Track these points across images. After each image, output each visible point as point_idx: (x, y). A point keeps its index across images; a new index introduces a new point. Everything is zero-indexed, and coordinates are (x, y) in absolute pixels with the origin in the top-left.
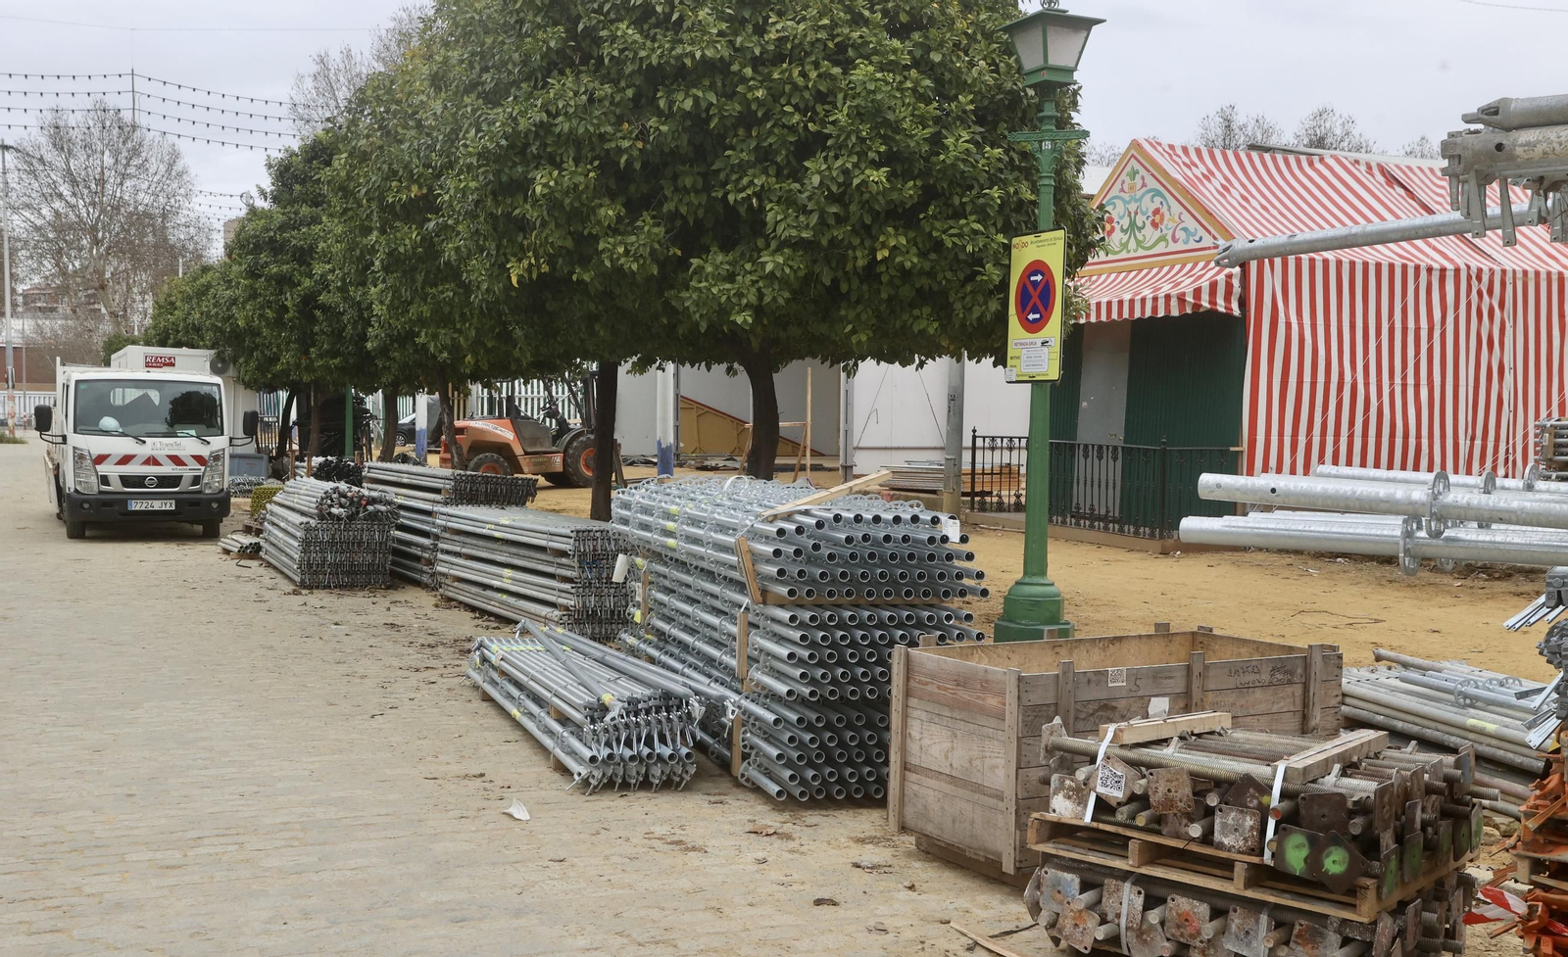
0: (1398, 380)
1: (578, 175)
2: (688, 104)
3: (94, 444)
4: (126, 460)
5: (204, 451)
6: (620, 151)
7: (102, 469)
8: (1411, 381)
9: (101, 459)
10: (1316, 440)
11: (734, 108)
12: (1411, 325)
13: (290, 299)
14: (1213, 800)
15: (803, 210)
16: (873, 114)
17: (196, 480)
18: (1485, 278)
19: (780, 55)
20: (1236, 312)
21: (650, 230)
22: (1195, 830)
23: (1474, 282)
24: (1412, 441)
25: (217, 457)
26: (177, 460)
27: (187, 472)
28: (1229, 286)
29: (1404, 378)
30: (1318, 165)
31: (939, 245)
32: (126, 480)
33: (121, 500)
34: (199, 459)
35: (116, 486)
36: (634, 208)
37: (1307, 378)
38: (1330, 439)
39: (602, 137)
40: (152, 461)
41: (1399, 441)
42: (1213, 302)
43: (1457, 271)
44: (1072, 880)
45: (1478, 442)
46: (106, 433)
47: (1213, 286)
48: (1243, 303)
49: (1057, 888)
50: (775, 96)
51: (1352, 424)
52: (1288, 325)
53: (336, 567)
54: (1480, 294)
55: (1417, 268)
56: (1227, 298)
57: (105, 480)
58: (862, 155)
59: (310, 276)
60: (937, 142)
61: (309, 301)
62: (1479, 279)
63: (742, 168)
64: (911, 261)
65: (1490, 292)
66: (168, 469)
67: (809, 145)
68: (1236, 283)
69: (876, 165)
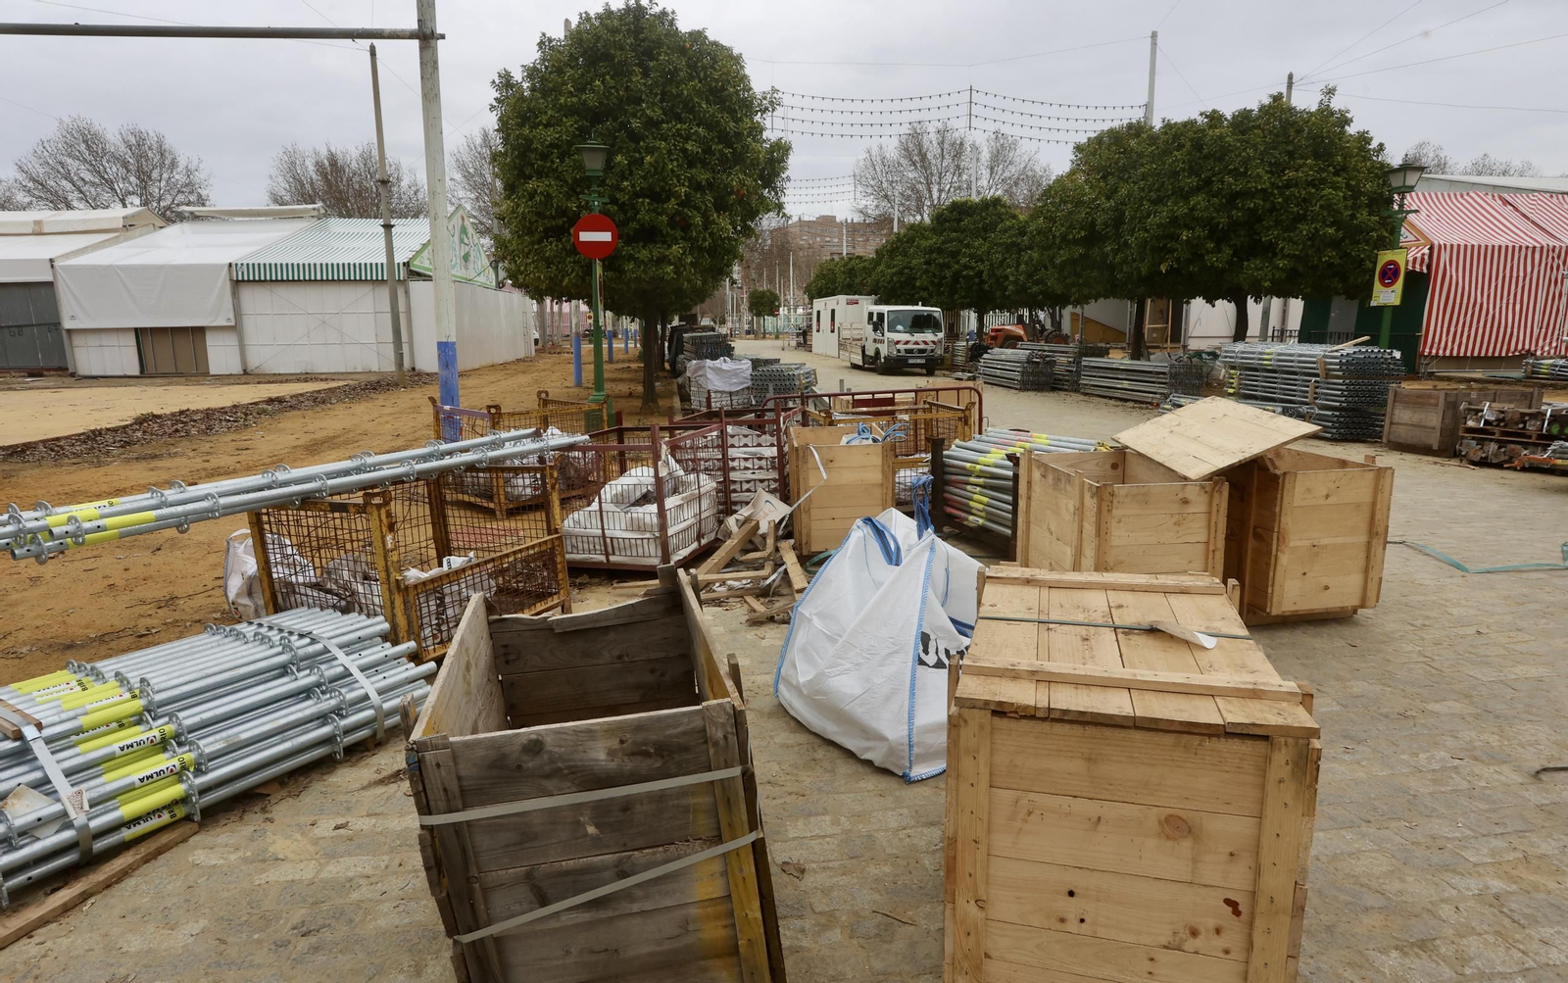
0: (1505, 301)
1: (1200, 232)
2: (1252, 205)
3: (896, 336)
4: (907, 343)
5: (935, 339)
6: (1219, 223)
7: (898, 346)
8: (1511, 301)
9: (898, 342)
10: (1459, 329)
11: (1268, 206)
12: (1515, 274)
13: (948, 273)
14: (1527, 418)
15: (1295, 243)
16: (1329, 207)
17: (932, 351)
18: (1557, 251)
19: (1288, 185)
20: (1425, 271)
21: (1228, 251)
22: (1521, 426)
23: (1551, 253)
24: (1509, 330)
25: (940, 342)
26: (925, 343)
27: (929, 347)
28: (1423, 259)
29: (1508, 300)
30: (1466, 197)
31: (1348, 255)
32: (907, 351)
33: (906, 359)
34: (933, 342)
35: (903, 353)
36: (1219, 243)
37: (1458, 301)
38: (1466, 329)
39: (1213, 218)
40: (916, 343)
41: (1502, 330)
42: (1414, 267)
43: (1542, 247)
44: (1474, 442)
45: (1543, 330)
46: (899, 332)
47: (1415, 259)
48: (1429, 267)
49: (1468, 445)
50: (1287, 200)
51: (1478, 322)
52: (1451, 276)
53: (1033, 382)
54: (1553, 258)
55: (1521, 247)
56: (1421, 265)
57: (899, 351)
58: (1324, 222)
59: (958, 262)
60: (1353, 216)
61: (957, 276)
62: (1553, 251)
63: (1268, 229)
64: (1337, 261)
65: (1559, 257)
66: (922, 346)
67: (1300, 219)
68: (1426, 257)
69: (1330, 226)
